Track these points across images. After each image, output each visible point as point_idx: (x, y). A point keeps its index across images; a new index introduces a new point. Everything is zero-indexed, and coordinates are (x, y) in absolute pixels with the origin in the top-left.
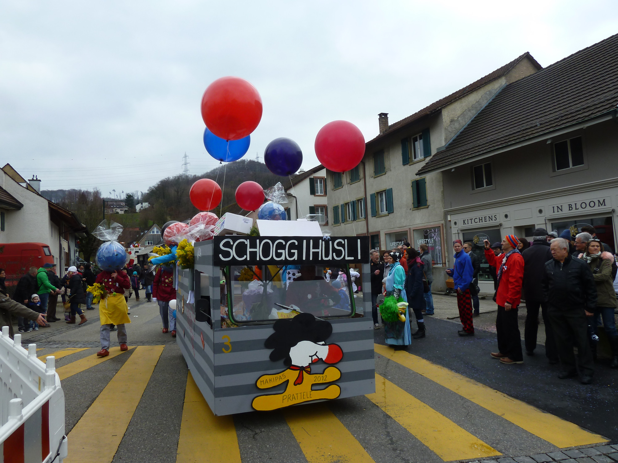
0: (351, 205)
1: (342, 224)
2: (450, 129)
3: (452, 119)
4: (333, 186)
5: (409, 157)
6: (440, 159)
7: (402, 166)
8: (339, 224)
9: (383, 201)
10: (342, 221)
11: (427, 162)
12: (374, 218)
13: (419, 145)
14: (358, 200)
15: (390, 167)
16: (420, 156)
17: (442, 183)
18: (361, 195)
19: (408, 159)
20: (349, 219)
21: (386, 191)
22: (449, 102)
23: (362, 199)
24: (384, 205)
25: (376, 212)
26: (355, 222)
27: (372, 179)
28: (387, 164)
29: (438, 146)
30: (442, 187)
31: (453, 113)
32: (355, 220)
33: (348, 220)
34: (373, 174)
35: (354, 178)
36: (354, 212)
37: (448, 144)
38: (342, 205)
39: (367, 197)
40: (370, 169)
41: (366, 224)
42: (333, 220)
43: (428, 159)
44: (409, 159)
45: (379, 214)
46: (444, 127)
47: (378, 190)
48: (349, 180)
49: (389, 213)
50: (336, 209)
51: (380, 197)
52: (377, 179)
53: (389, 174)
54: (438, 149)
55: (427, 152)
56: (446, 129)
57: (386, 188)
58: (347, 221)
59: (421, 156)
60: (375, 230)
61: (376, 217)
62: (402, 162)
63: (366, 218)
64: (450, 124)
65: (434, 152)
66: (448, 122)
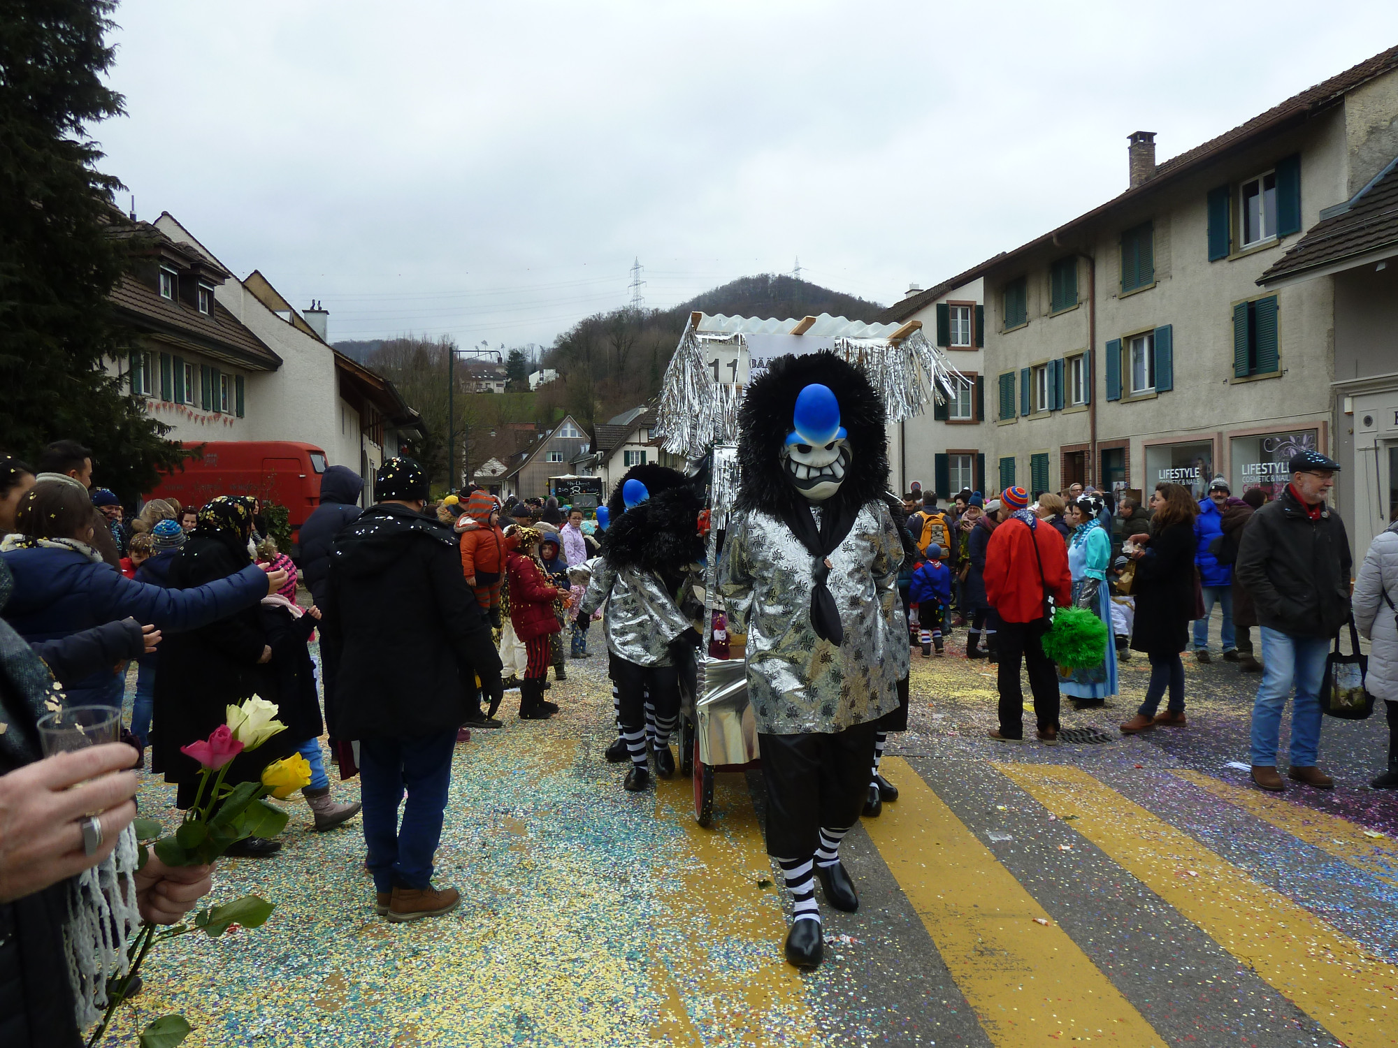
0: (1050, 371)
1: (1021, 420)
2: (1365, 155)
3: (1374, 126)
4: (1000, 324)
5: (1231, 238)
6: (1334, 238)
7: (1208, 263)
8: (1014, 420)
9: (1142, 360)
10: (1022, 411)
11: (1288, 249)
12: (1113, 404)
13: (1263, 205)
14: (1070, 359)
15: (1170, 267)
16: (1263, 237)
17: (1330, 309)
18: (1082, 345)
19: (1226, 244)
20: (1042, 406)
21: (1155, 333)
22: (1367, 76)
23: (1081, 355)
24: (1143, 370)
25: (1121, 389)
26: (1058, 414)
27: (1114, 303)
28: (1159, 260)
29: (1326, 204)
30: (1330, 320)
31: (1378, 107)
32: (1060, 410)
33: (1039, 409)
34: (1117, 288)
35: (1063, 300)
36: (1056, 388)
37: (1358, 196)
38: (1023, 372)
39: (1097, 350)
40: (1108, 274)
41: (1089, 420)
42: (997, 410)
43: (1291, 242)
44: (1229, 243)
45: (1128, 395)
46: (1349, 148)
47: (1130, 331)
48: (1045, 306)
49: (1159, 393)
50: (1006, 381)
51: (1134, 351)
52: (1126, 301)
53: (1164, 287)
54: (1322, 212)
55: (1287, 220)
56: (1352, 153)
57: (1155, 325)
58: (1036, 412)
59: (1267, 235)
60: (1115, 436)
61: (1121, 401)
62: (1205, 255)
63: (1091, 404)
64: (1368, 140)
65: (1310, 219)
66: (1362, 134)
